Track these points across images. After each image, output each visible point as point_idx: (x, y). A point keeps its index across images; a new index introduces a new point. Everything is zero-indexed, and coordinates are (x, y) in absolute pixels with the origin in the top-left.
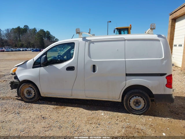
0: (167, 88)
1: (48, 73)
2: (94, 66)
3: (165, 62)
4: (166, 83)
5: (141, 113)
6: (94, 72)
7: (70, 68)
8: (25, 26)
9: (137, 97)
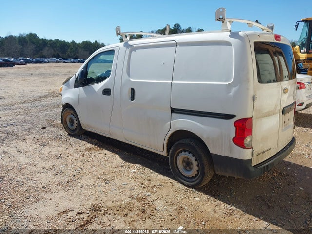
0: (234, 144)
1: (86, 96)
2: (133, 91)
3: (234, 90)
4: (234, 135)
5: (191, 183)
6: (131, 100)
7: (107, 92)
8: (175, 25)
9: (187, 153)
